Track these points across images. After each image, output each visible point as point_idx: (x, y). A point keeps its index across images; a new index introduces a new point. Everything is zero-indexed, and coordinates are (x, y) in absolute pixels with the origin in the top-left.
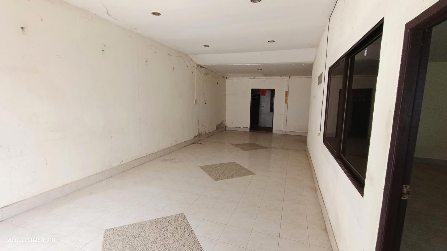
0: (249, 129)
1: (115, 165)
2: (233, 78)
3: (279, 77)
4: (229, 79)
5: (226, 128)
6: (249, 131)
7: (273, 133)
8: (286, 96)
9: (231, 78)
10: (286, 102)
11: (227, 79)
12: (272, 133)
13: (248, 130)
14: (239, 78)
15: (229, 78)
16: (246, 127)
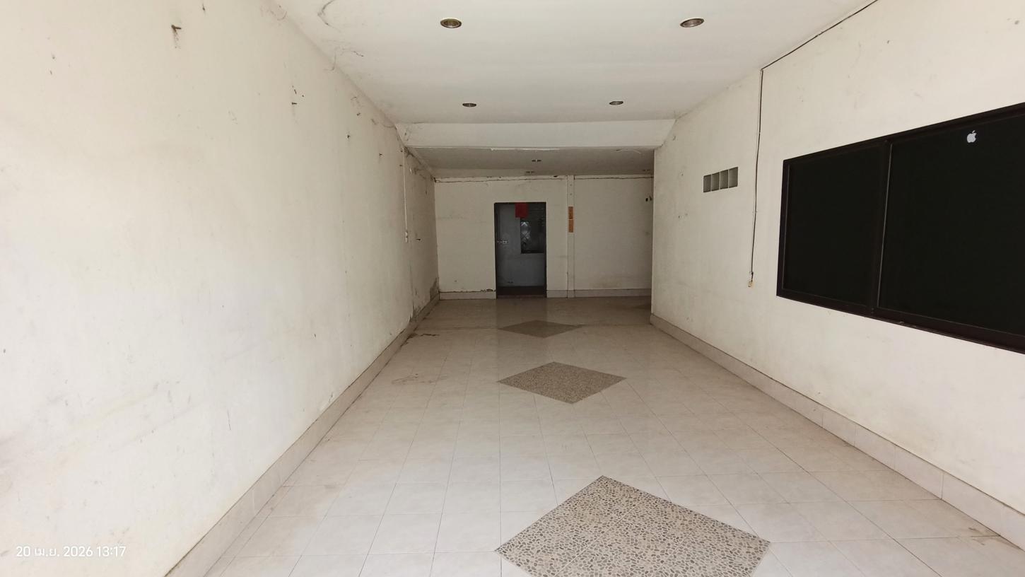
0: (495, 293)
1: (323, 408)
2: (451, 179)
3: (552, 177)
4: (440, 182)
5: (442, 296)
6: (495, 297)
7: (548, 296)
8: (571, 216)
9: (446, 180)
10: (571, 229)
11: (435, 181)
12: (546, 297)
13: (494, 295)
14: (466, 179)
15: (440, 180)
16: (488, 290)
